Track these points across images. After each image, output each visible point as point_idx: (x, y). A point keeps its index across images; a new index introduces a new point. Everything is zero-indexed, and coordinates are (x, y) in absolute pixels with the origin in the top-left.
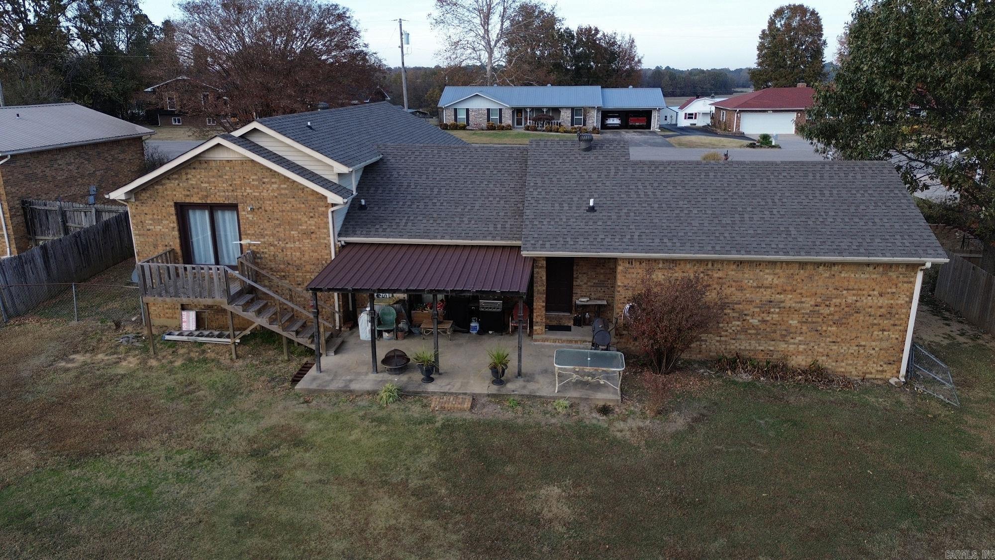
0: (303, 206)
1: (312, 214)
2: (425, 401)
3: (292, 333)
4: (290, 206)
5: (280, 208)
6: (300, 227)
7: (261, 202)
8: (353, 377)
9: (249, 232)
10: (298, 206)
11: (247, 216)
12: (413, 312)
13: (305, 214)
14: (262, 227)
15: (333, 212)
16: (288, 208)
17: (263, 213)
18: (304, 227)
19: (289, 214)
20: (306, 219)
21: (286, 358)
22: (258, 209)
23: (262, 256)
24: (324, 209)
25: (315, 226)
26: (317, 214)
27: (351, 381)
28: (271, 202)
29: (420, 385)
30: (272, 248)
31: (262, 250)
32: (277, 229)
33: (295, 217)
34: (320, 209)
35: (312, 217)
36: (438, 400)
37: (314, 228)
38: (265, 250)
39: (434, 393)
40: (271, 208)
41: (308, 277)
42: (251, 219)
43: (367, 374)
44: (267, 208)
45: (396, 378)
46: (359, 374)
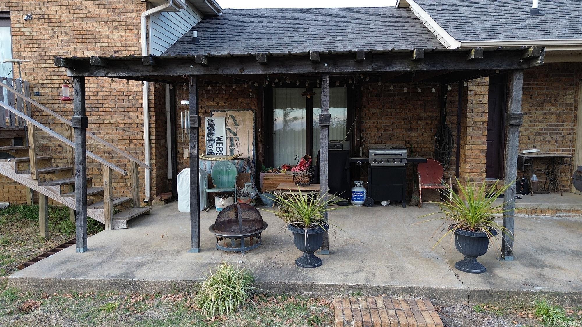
0: (105, 11)
1: (116, 24)
2: (313, 308)
3: (53, 187)
4: (85, 11)
5: (71, 16)
6: (99, 45)
7: (44, 8)
8: (148, 258)
9: (24, 54)
10: (97, 11)
11: (23, 29)
12: (262, 174)
13: (106, 23)
14: (43, 46)
15: (148, 17)
16: (82, 16)
17: (46, 25)
18: (104, 45)
19: (83, 24)
20: (108, 32)
21: (42, 234)
22: (39, 19)
23: (41, 90)
24: (134, 15)
25: (121, 42)
26: (123, 24)
27: (140, 265)
28: (57, 8)
29: (294, 271)
30: (56, 77)
31: (41, 82)
32: (65, 49)
33: (92, 28)
34: (129, 15)
35: (116, 28)
36: (346, 304)
37: (118, 44)
38: (46, 82)
39: (332, 289)
40: (57, 16)
41: (106, 121)
42: (28, 34)
43: (178, 252)
44: (51, 16)
45: (239, 260)
46: (163, 253)
